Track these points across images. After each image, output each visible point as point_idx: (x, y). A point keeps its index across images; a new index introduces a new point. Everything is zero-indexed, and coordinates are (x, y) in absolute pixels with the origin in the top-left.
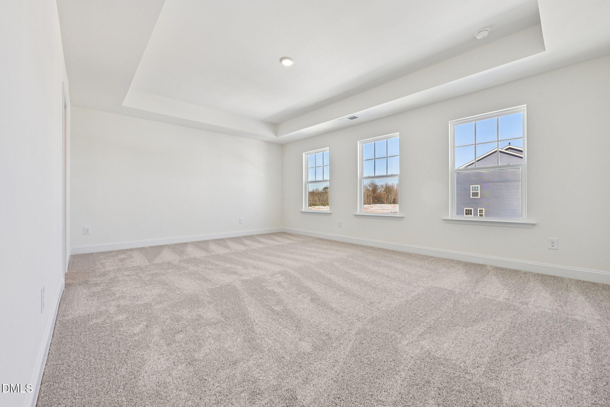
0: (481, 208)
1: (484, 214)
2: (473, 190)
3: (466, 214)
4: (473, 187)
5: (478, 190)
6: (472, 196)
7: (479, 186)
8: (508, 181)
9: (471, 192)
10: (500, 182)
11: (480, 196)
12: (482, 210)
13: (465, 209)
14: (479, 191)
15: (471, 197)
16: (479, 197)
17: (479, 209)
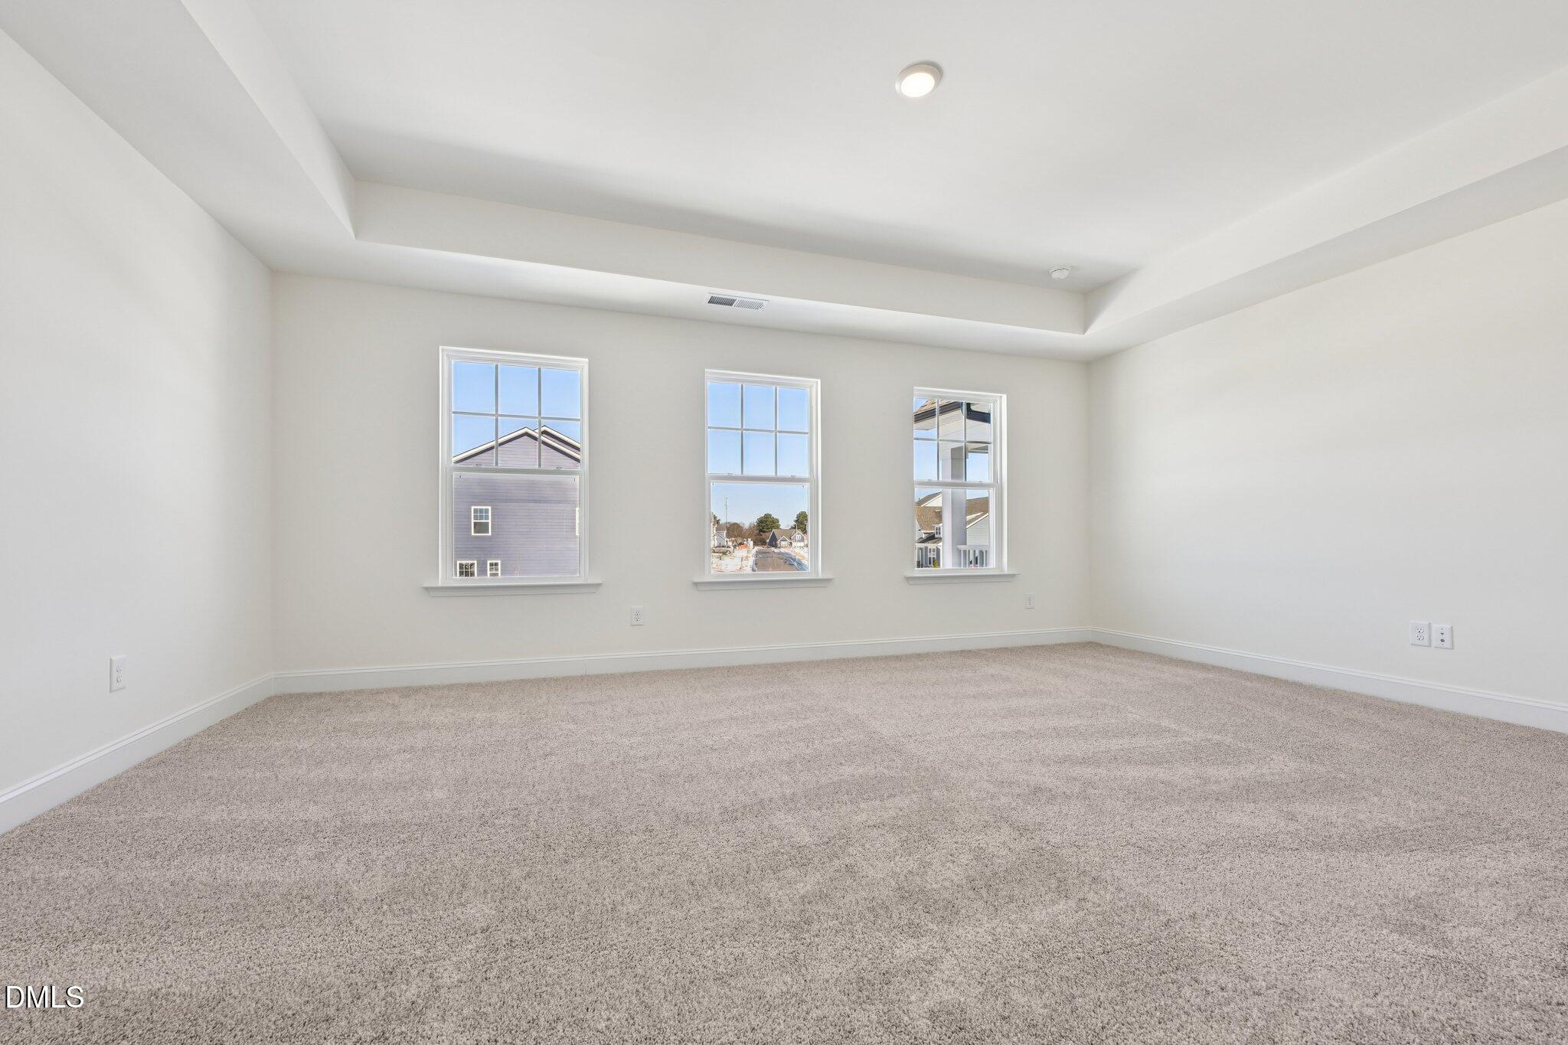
0: (491, 558)
1: (499, 572)
2: (476, 517)
3: (461, 573)
4: (476, 511)
5: (487, 518)
6: (475, 533)
7: (490, 508)
8: (546, 502)
9: (473, 521)
10: (529, 501)
11: (492, 532)
12: (496, 564)
13: (458, 562)
14: (490, 521)
15: (473, 534)
16: (490, 534)
17: (489, 562)
